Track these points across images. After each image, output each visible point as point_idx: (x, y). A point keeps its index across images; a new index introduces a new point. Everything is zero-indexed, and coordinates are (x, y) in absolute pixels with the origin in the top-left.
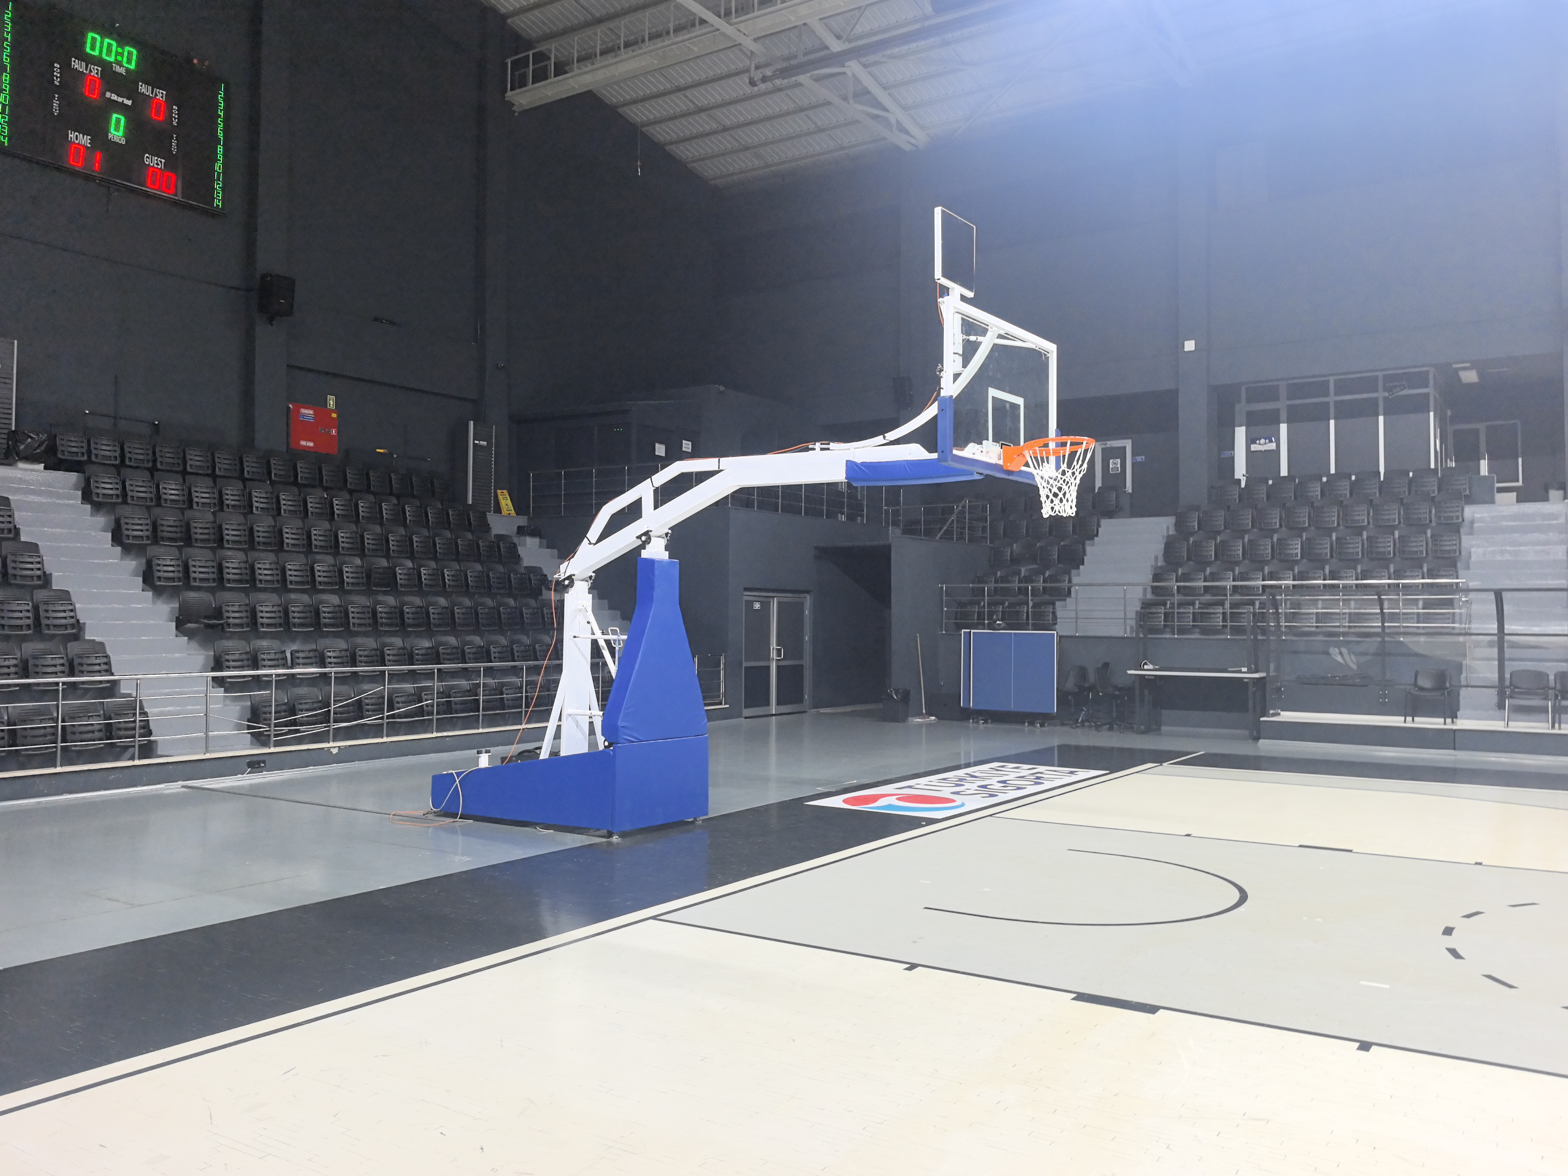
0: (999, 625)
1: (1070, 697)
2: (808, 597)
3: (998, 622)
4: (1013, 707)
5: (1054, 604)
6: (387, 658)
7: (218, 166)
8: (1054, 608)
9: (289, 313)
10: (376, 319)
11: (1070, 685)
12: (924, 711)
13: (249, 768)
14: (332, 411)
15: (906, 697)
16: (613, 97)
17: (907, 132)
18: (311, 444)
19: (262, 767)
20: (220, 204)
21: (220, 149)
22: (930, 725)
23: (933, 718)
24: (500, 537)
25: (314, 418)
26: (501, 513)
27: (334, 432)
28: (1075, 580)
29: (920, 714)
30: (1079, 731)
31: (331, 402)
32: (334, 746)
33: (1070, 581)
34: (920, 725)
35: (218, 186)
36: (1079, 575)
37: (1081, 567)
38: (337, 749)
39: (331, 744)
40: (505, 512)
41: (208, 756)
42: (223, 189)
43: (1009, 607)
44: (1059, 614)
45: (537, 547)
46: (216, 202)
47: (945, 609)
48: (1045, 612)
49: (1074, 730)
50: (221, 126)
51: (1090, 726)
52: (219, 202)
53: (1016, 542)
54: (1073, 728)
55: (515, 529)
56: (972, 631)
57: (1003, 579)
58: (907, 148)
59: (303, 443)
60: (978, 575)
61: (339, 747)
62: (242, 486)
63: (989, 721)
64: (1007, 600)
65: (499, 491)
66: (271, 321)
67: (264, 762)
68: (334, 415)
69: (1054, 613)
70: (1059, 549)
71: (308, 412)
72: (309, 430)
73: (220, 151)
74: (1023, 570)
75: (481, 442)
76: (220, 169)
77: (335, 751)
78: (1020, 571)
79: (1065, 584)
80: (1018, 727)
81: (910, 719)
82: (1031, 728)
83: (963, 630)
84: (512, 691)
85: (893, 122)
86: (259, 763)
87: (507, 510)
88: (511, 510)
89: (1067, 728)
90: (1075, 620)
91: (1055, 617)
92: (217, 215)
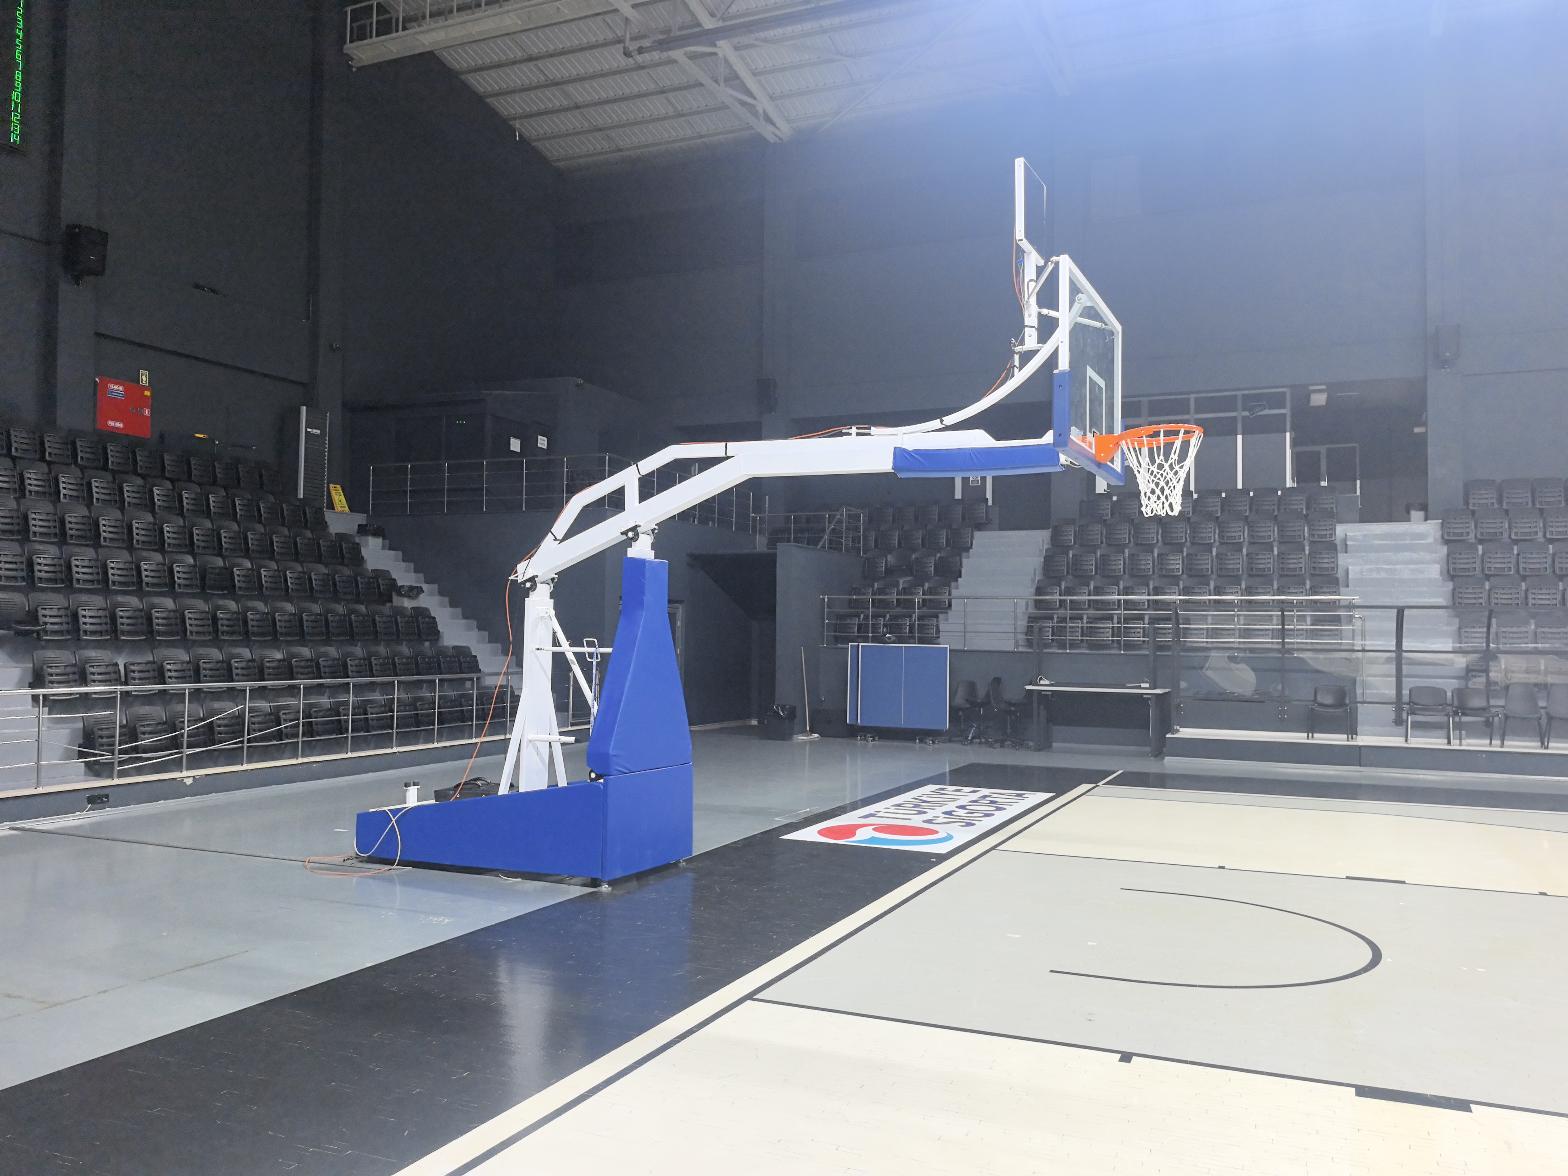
0: (889, 638)
1: (960, 713)
2: (680, 606)
3: (888, 635)
4: (903, 722)
5: (937, 617)
6: (235, 671)
7: (16, 95)
8: (937, 621)
9: (98, 271)
10: (197, 286)
11: (960, 700)
12: (808, 729)
13: (89, 803)
14: (145, 388)
15: (792, 714)
16: (458, 61)
17: (773, 123)
18: (120, 425)
19: (105, 802)
20: (18, 139)
21: (18, 75)
22: (812, 743)
23: (816, 735)
24: (341, 537)
25: (125, 395)
26: (334, 509)
27: (147, 412)
28: (954, 592)
29: (803, 731)
30: (969, 748)
31: (144, 379)
32: (187, 775)
33: (950, 594)
34: (804, 743)
35: (15, 118)
36: (957, 588)
37: (959, 579)
38: (192, 779)
39: (185, 773)
40: (338, 508)
41: (40, 790)
42: (21, 122)
43: (890, 619)
44: (941, 627)
45: (381, 548)
46: (13, 138)
47: (827, 621)
48: (928, 625)
49: (964, 747)
50: (20, 48)
51: (980, 743)
52: (17, 137)
53: (890, 553)
54: (964, 745)
55: (356, 527)
56: (861, 644)
57: (881, 591)
58: (771, 139)
59: (111, 423)
60: (854, 586)
61: (194, 777)
62: (46, 470)
63: (877, 738)
64: (888, 612)
65: (331, 486)
66: (77, 280)
67: (107, 796)
68: (147, 393)
69: (937, 627)
70: (935, 561)
71: (117, 388)
72: (118, 409)
73: (18, 78)
74: (901, 581)
75: (314, 430)
76: (17, 99)
77: (189, 782)
78: (898, 583)
79: (945, 598)
80: (909, 744)
81: (795, 736)
82: (923, 745)
83: (850, 644)
84: (376, 710)
85: (761, 111)
86: (100, 797)
87: (341, 507)
88: (345, 507)
89: (958, 746)
90: (963, 634)
91: (938, 631)
92: (13, 150)
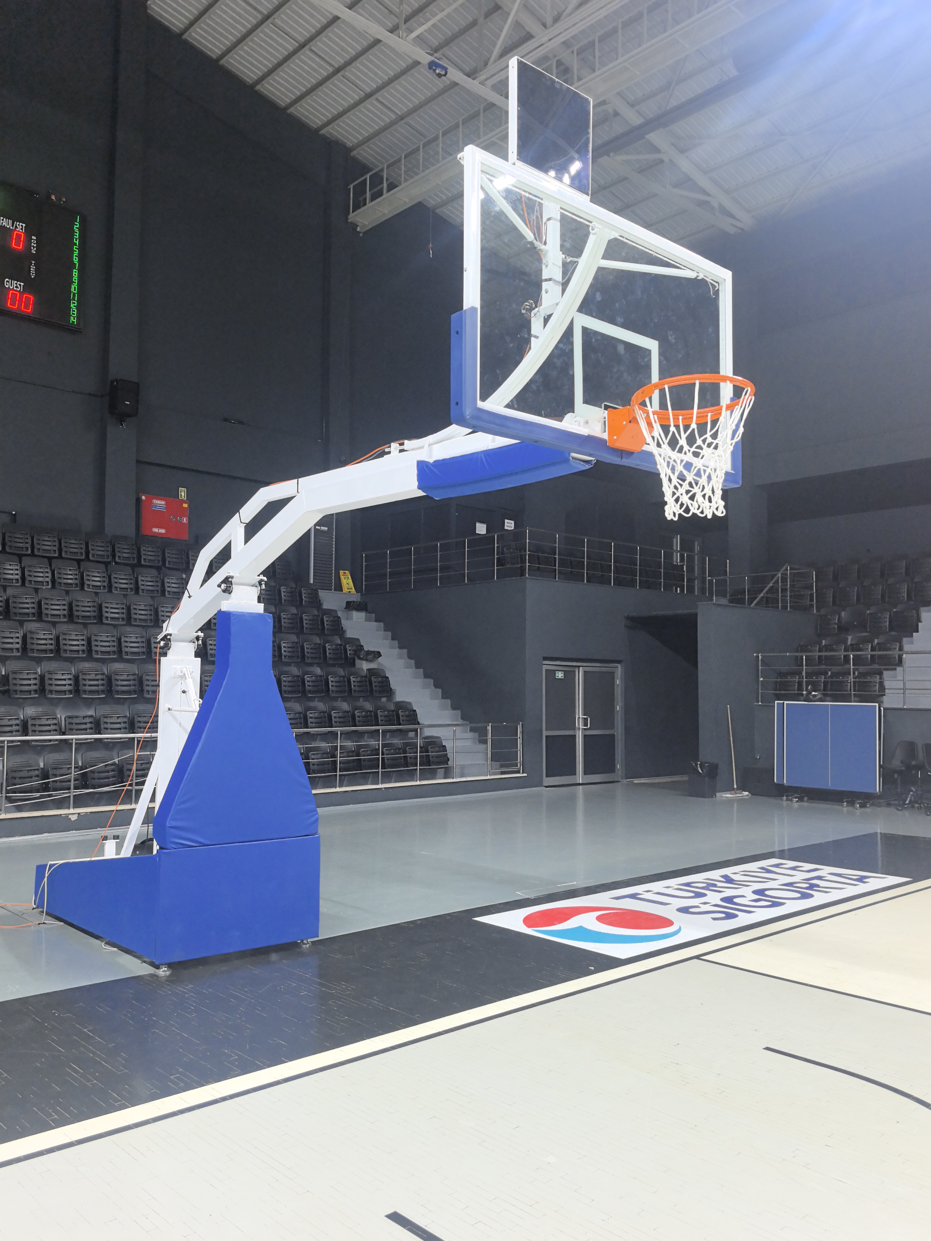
0: (815, 696)
1: (896, 776)
2: (619, 666)
3: (813, 693)
4: (829, 784)
5: (880, 674)
7: (74, 288)
8: (880, 678)
9: (133, 413)
10: (226, 420)
11: (896, 763)
12: (735, 786)
14: (183, 502)
15: (713, 771)
18: (163, 531)
20: (75, 321)
21: (75, 273)
22: (742, 801)
23: (746, 793)
24: (329, 612)
25: (166, 508)
26: (342, 591)
27: (185, 520)
28: (907, 647)
29: (730, 789)
30: (907, 813)
31: (183, 494)
32: (73, 813)
33: (901, 649)
34: (730, 802)
35: (73, 305)
36: (912, 643)
37: (914, 634)
40: (345, 590)
42: (77, 307)
43: (831, 677)
44: (887, 684)
46: (72, 319)
47: (761, 679)
48: (871, 682)
49: (900, 813)
50: (76, 253)
51: (919, 808)
52: (74, 319)
53: (843, 611)
54: (898, 810)
55: (344, 605)
56: (786, 702)
57: (828, 648)
59: (155, 530)
60: (797, 644)
61: (79, 814)
63: (805, 799)
64: (830, 670)
65: (342, 572)
66: (121, 422)
68: (185, 505)
69: (881, 684)
70: (890, 616)
71: (159, 503)
72: (161, 519)
73: (75, 275)
74: (850, 638)
75: (322, 528)
76: (75, 290)
77: (74, 818)
78: (847, 639)
79: (896, 653)
80: (836, 807)
81: (718, 794)
82: (851, 808)
83: (776, 702)
87: (348, 589)
88: (352, 589)
89: (892, 810)
90: (902, 691)
91: (882, 688)
92: (73, 330)
